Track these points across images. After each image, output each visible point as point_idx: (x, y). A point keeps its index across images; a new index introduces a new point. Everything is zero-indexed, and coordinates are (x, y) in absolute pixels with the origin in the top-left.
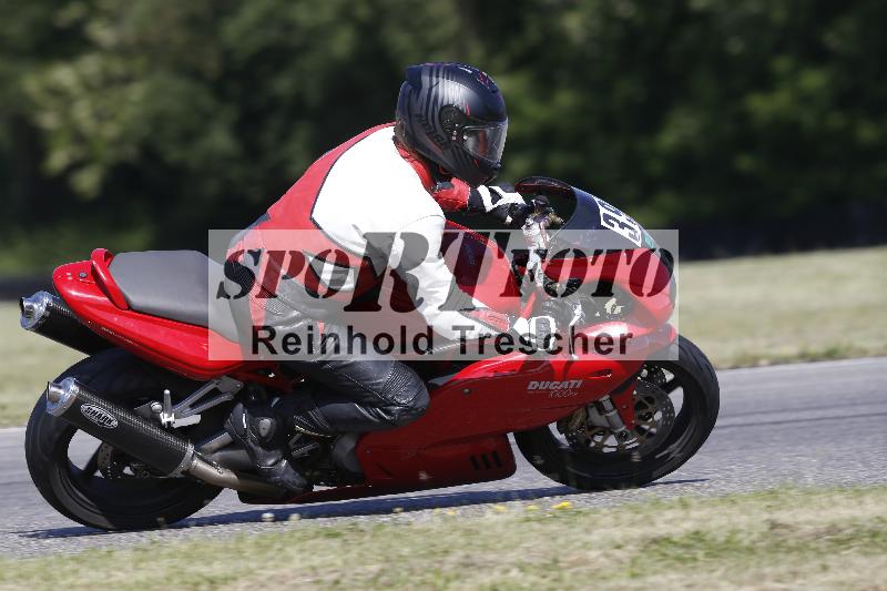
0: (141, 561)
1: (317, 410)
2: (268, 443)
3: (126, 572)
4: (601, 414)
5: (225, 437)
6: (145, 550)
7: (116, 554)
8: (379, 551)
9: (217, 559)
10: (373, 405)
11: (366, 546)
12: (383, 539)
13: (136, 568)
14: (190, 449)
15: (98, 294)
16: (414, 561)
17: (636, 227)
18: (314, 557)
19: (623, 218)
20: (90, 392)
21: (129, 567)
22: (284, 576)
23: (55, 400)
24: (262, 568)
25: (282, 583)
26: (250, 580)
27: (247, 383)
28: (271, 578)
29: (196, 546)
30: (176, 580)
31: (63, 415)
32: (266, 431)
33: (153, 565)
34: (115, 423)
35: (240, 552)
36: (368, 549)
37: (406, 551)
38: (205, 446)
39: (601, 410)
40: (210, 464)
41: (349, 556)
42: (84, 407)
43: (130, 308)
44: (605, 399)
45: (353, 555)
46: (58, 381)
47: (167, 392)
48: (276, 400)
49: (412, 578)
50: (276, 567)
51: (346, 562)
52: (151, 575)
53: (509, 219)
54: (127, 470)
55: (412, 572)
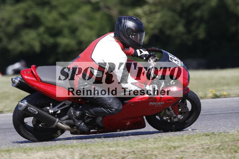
0: (156, 142)
1: (92, 109)
2: (79, 118)
3: (152, 145)
4: (169, 111)
5: (67, 117)
6: (157, 139)
7: (149, 140)
8: (220, 140)
9: (176, 141)
10: (107, 108)
11: (216, 138)
12: (221, 137)
13: (154, 144)
14: (57, 120)
15: (33, 78)
16: (229, 143)
17: (179, 61)
18: (202, 141)
19: (176, 58)
20: (30, 104)
21: (152, 143)
22: (194, 146)
23: (21, 106)
24: (188, 144)
25: (193, 148)
26: (185, 147)
27: (73, 102)
28: (190, 147)
29: (171, 138)
30: (165, 147)
31: (22, 110)
32: (78, 115)
33: (159, 143)
34: (37, 112)
35: (182, 140)
36: (217, 139)
37: (227, 140)
38: (62, 119)
39: (169, 110)
40: (63, 124)
41: (212, 141)
42: (29, 108)
43: (41, 81)
44: (170, 107)
45: (213, 141)
46: (22, 101)
47: (51, 104)
48: (81, 107)
49: (228, 147)
50: (192, 144)
51: (211, 143)
52: (158, 145)
53: (145, 58)
54: (40, 125)
55: (229, 145)
